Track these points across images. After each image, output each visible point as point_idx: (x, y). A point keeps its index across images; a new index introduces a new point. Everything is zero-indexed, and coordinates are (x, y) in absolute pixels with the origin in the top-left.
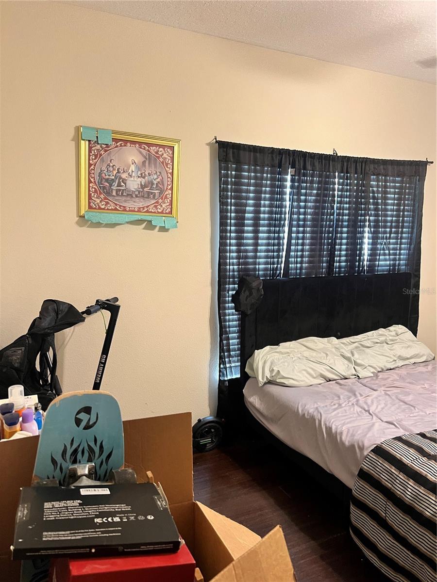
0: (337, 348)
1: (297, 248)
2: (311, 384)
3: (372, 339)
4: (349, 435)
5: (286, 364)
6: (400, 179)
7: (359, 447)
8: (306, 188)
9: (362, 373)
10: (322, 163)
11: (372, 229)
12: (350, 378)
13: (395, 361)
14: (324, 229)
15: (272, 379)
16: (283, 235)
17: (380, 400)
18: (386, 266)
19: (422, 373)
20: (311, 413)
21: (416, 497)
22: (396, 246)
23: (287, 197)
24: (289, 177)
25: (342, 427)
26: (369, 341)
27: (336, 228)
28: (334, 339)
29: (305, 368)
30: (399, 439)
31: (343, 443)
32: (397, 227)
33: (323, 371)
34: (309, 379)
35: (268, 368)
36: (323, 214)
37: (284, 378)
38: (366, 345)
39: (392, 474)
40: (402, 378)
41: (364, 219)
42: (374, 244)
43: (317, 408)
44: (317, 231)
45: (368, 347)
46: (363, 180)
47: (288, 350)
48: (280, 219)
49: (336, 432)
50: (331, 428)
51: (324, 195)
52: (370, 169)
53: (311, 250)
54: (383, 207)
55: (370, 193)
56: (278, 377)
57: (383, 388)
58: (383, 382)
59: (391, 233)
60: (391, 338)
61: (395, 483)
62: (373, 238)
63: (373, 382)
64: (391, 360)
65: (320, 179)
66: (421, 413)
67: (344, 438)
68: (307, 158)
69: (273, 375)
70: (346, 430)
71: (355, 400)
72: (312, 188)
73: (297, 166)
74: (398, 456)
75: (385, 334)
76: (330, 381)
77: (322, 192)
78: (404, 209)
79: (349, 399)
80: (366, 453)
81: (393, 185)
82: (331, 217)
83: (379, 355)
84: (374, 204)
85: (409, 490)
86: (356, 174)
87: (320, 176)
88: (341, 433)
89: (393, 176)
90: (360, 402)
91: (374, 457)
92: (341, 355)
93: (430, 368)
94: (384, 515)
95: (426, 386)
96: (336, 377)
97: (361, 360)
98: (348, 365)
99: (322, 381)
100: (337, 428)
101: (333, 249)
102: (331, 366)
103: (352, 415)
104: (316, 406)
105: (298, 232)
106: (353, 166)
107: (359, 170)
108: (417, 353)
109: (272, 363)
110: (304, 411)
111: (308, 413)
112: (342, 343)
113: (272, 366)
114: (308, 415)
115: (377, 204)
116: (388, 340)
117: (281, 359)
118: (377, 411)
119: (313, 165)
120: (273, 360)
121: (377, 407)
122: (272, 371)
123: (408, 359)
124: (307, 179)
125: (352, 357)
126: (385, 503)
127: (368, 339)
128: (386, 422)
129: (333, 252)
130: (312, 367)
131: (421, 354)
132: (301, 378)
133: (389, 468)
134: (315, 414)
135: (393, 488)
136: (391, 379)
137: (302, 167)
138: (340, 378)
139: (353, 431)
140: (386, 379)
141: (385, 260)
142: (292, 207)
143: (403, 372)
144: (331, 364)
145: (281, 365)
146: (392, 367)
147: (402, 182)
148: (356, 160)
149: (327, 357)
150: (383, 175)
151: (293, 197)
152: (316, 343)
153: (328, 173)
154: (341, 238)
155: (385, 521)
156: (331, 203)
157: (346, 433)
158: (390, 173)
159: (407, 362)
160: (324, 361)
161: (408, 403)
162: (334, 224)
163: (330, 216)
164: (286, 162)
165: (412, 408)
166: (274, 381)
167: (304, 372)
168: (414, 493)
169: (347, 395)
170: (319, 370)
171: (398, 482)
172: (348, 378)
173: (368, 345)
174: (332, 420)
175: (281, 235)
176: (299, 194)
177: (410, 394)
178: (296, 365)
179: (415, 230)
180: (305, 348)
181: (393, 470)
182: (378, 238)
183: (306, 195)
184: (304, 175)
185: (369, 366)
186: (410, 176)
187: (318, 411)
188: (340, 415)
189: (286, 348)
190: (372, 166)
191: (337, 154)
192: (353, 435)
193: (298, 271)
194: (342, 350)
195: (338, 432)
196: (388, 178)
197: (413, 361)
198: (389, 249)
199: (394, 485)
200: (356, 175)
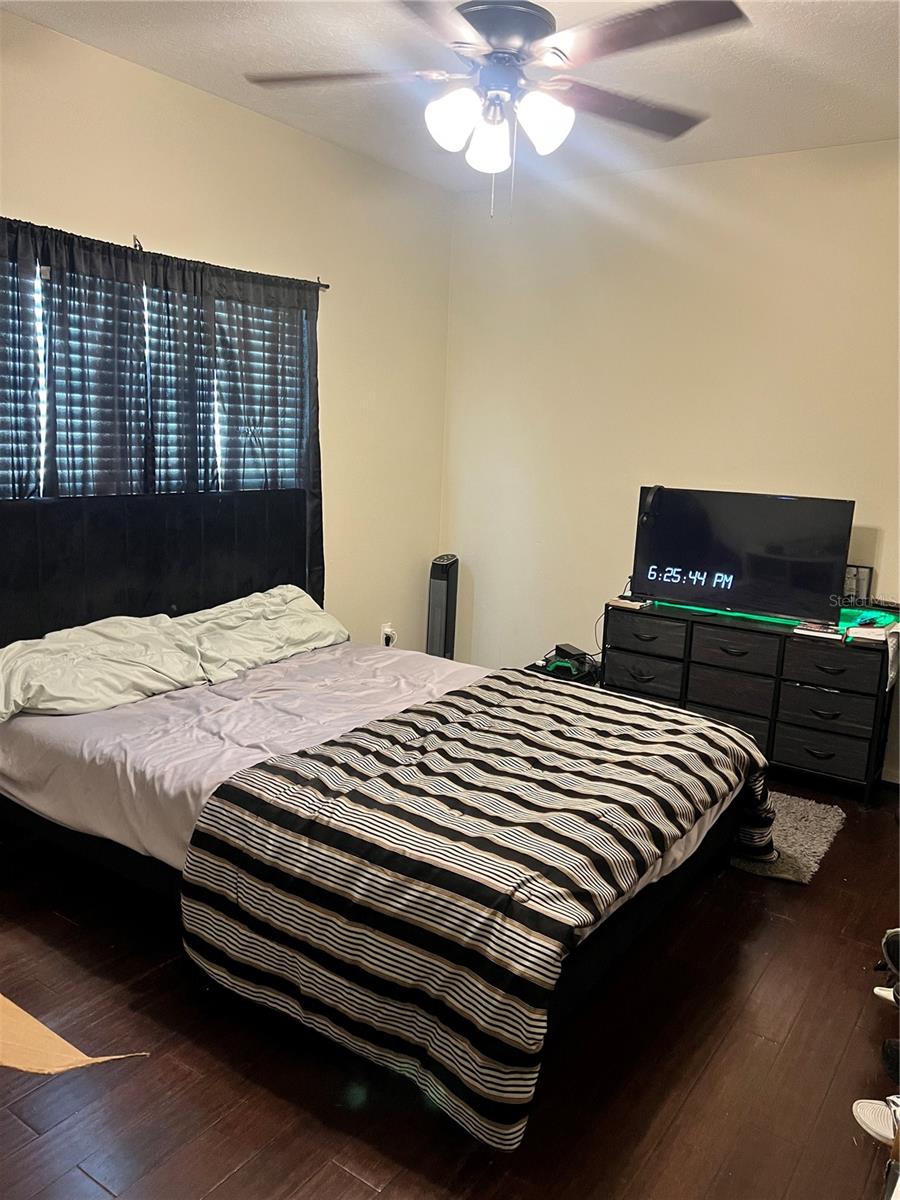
0: (169, 634)
1: (72, 436)
2: (114, 704)
3: (239, 612)
4: (177, 777)
5: (59, 671)
6: (271, 311)
7: (193, 794)
8: (79, 311)
9: (217, 674)
10: (110, 263)
11: (226, 405)
12: (193, 686)
13: (282, 647)
14: (127, 399)
15: (28, 706)
16: (35, 406)
17: (243, 714)
18: (258, 476)
19: (324, 662)
20: (106, 755)
21: (281, 850)
22: (274, 439)
23: (39, 326)
24: (38, 284)
25: (164, 767)
26: (233, 617)
27: (151, 398)
28: (163, 619)
29: (99, 675)
30: (262, 766)
31: (165, 794)
32: (274, 403)
33: (139, 678)
34: (108, 696)
35: (19, 686)
36: (122, 368)
37: (54, 699)
38: (228, 624)
39: (242, 823)
40: (289, 675)
41: (209, 384)
42: (232, 433)
43: (120, 744)
44: (113, 401)
45: (231, 628)
46: (200, 306)
47: (64, 646)
48: (26, 372)
49: (153, 778)
50: (143, 773)
51: (121, 330)
52: (211, 286)
53: (102, 441)
54: (244, 362)
55: (215, 333)
56: (42, 699)
57: (252, 695)
58: (254, 685)
59: (262, 413)
60: (273, 608)
61: (250, 837)
62: (230, 422)
63: (236, 686)
64: (274, 647)
65: (110, 295)
66: (311, 724)
67: (166, 785)
68: (76, 247)
69: (29, 696)
70: (172, 771)
71: (196, 720)
72: (93, 313)
73: (54, 263)
74: (255, 792)
75: (262, 601)
76: (154, 694)
77: (117, 322)
78: (283, 369)
79: (186, 719)
80: (204, 802)
81: (260, 321)
82: (141, 375)
83: (251, 639)
84: (224, 355)
85: (271, 842)
86: (185, 292)
87: (109, 289)
88: (162, 777)
89: (258, 304)
90: (206, 721)
91: (217, 804)
92: (177, 645)
93: (338, 653)
94: (234, 896)
95: (328, 682)
96: (165, 687)
97: (216, 651)
98: (190, 662)
99: (136, 696)
100: (154, 771)
101: (150, 441)
102: (154, 667)
103: (185, 745)
104: (118, 740)
105: (70, 402)
106: (178, 276)
107: (190, 285)
108: (318, 630)
109: (27, 674)
110: (95, 753)
111: (102, 754)
112: (181, 624)
113: (28, 679)
114: (100, 759)
115: (231, 356)
116: (269, 612)
117: (49, 663)
118: (234, 732)
119: (91, 264)
120: (30, 666)
121: (236, 725)
122: (26, 688)
123: (303, 642)
124: (79, 291)
125: (197, 647)
126: (235, 876)
127: (232, 614)
128: (248, 746)
129: (149, 447)
130: (116, 672)
131: (326, 632)
132: (92, 694)
133: (240, 815)
134: (115, 754)
135: (247, 847)
136: (270, 678)
137: (65, 266)
138: (172, 688)
139: (184, 770)
140: (260, 680)
141: (256, 465)
142: (51, 348)
143: (293, 664)
144: (154, 663)
145: (49, 674)
146: (274, 659)
147: (274, 317)
148: (182, 265)
149: (147, 650)
150: (240, 301)
151: (50, 328)
152: (126, 627)
153: (125, 285)
154: (166, 420)
155: (237, 906)
156: (137, 348)
157: (170, 776)
158: (251, 298)
159: (301, 649)
160: (140, 659)
161: (291, 711)
162: (146, 390)
163: (138, 373)
164: (26, 249)
165: (298, 719)
166: (34, 709)
167: (98, 684)
168: (278, 845)
169: (183, 715)
170: (128, 676)
171: (254, 833)
172: (189, 684)
173: (231, 624)
174: (147, 759)
175: (32, 406)
176: (64, 322)
177: (297, 698)
178: (81, 672)
179: (307, 410)
180: (101, 639)
181: (247, 816)
182: (238, 423)
183: (80, 325)
184: (73, 283)
185: (230, 660)
186: (290, 308)
187: (122, 748)
188: (163, 747)
189: (60, 641)
190: (215, 281)
191: (141, 248)
192: (183, 776)
193: (79, 484)
194: (177, 637)
195: (157, 775)
196: (249, 307)
197: (312, 645)
198: (261, 446)
199: (248, 842)
200: (184, 296)
